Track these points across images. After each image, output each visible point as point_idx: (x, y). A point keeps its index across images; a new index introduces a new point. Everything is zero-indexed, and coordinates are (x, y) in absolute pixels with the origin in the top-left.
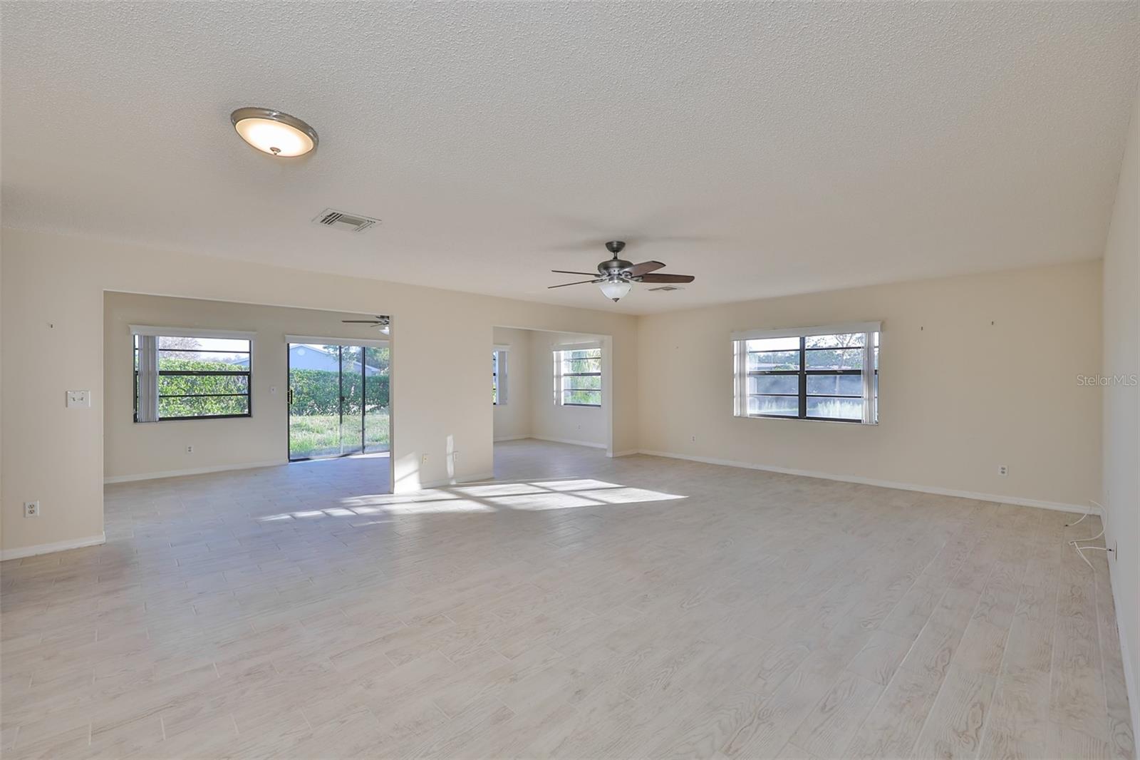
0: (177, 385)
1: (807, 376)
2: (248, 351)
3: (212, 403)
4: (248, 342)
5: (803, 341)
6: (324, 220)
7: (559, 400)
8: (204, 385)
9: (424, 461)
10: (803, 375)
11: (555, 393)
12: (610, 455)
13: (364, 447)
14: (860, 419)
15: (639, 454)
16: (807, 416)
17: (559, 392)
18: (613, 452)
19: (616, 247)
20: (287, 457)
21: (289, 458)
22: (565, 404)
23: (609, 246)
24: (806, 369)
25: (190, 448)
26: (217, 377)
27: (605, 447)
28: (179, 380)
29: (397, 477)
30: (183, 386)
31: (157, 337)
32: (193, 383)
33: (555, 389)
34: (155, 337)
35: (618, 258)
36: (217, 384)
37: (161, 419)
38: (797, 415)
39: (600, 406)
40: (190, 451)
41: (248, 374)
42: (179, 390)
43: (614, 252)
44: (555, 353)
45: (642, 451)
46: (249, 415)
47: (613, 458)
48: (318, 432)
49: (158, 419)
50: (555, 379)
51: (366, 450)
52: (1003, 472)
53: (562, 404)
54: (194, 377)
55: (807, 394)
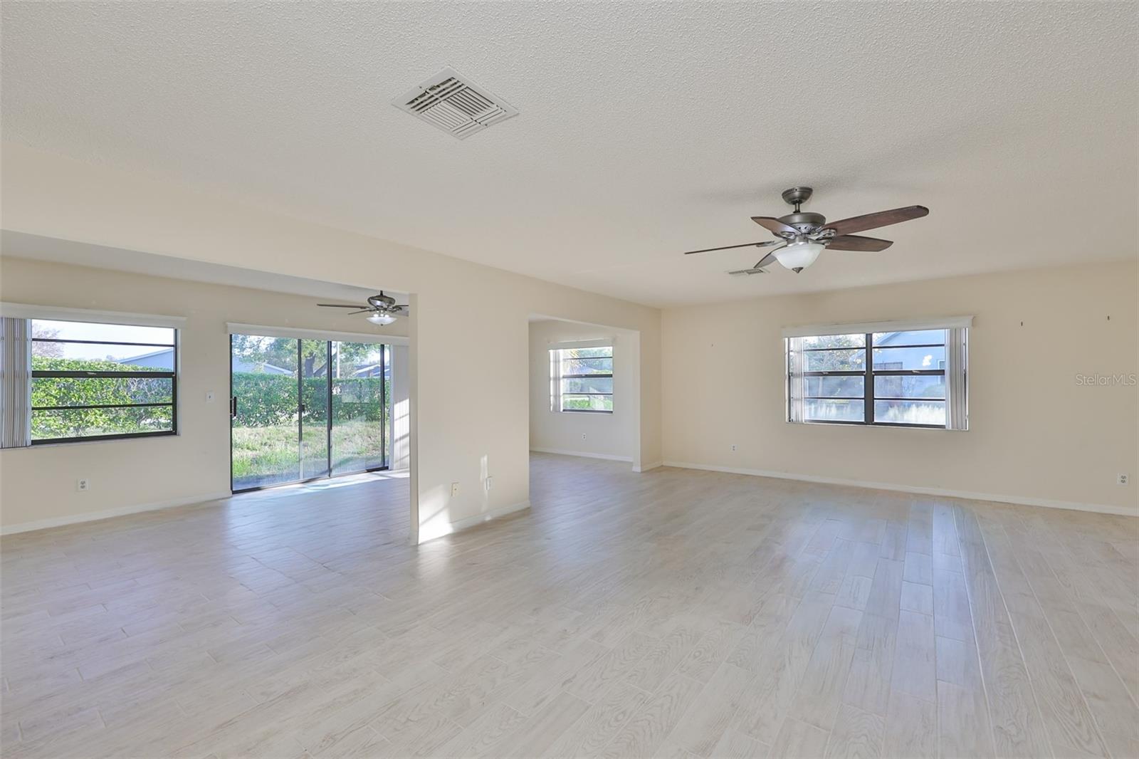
0: (44, 391)
1: (875, 377)
2: (172, 343)
3: (96, 414)
4: (172, 331)
5: (869, 338)
6: (412, 102)
7: (557, 406)
8: (84, 392)
9: (454, 491)
10: (869, 376)
11: (552, 398)
12: (637, 469)
13: (330, 470)
14: (944, 424)
15: (662, 466)
16: (875, 421)
17: (557, 396)
18: (641, 466)
19: (798, 196)
20: (230, 487)
21: (232, 489)
22: (564, 410)
23: (788, 196)
24: (873, 370)
25: (83, 483)
26: (105, 380)
27: (630, 459)
28: (48, 384)
29: (421, 519)
30: (53, 392)
31: (29, 321)
32: (69, 388)
33: (552, 393)
34: (25, 321)
35: (801, 211)
36: (103, 389)
37: (34, 443)
38: (863, 421)
39: (612, 412)
40: (83, 487)
41: (172, 376)
42: (48, 397)
43: (794, 203)
44: (551, 352)
45: (665, 463)
46: (174, 432)
47: (642, 472)
48: (248, 448)
49: (29, 443)
50: (552, 382)
51: (333, 473)
52: (1123, 482)
53: (562, 410)
54: (71, 380)
55: (875, 397)
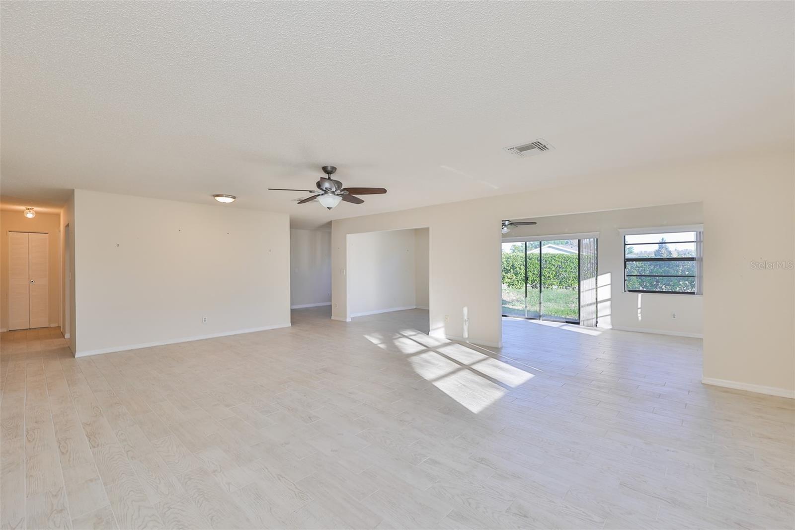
13: (540, 315)
19: (329, 170)
23: (325, 169)
29: (432, 327)
35: (331, 178)
43: (328, 173)
51: (542, 318)
